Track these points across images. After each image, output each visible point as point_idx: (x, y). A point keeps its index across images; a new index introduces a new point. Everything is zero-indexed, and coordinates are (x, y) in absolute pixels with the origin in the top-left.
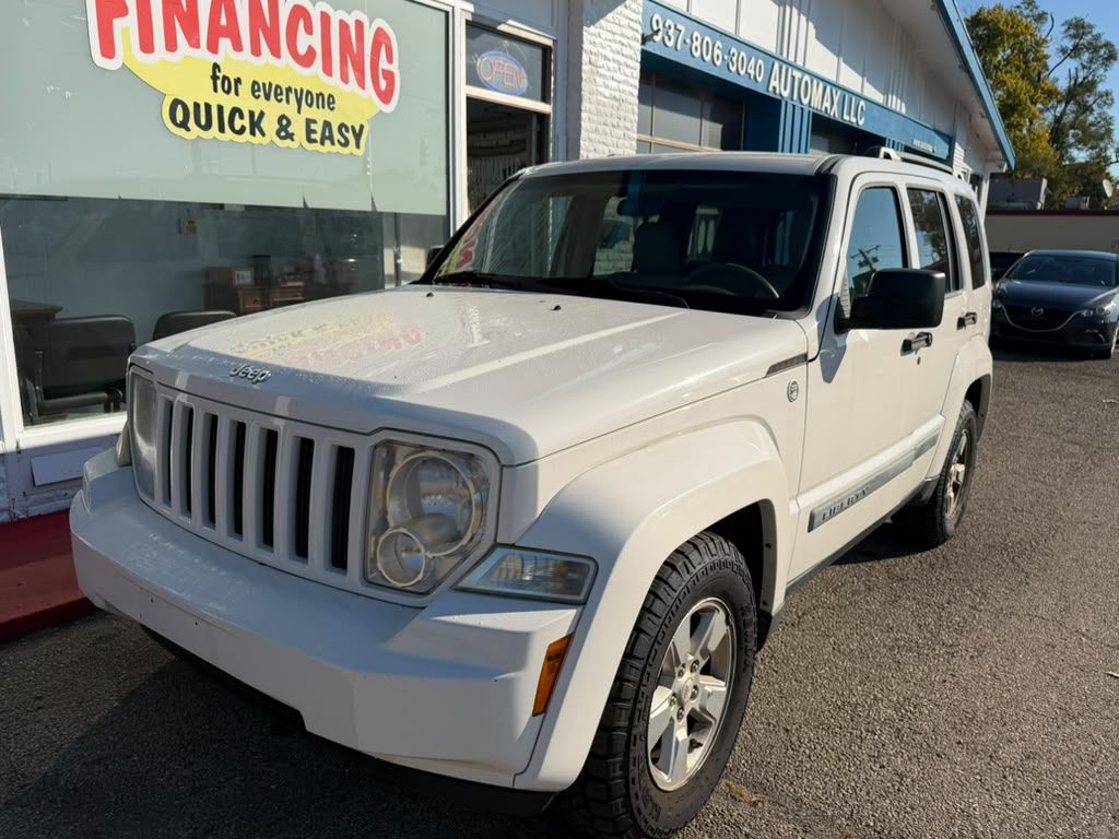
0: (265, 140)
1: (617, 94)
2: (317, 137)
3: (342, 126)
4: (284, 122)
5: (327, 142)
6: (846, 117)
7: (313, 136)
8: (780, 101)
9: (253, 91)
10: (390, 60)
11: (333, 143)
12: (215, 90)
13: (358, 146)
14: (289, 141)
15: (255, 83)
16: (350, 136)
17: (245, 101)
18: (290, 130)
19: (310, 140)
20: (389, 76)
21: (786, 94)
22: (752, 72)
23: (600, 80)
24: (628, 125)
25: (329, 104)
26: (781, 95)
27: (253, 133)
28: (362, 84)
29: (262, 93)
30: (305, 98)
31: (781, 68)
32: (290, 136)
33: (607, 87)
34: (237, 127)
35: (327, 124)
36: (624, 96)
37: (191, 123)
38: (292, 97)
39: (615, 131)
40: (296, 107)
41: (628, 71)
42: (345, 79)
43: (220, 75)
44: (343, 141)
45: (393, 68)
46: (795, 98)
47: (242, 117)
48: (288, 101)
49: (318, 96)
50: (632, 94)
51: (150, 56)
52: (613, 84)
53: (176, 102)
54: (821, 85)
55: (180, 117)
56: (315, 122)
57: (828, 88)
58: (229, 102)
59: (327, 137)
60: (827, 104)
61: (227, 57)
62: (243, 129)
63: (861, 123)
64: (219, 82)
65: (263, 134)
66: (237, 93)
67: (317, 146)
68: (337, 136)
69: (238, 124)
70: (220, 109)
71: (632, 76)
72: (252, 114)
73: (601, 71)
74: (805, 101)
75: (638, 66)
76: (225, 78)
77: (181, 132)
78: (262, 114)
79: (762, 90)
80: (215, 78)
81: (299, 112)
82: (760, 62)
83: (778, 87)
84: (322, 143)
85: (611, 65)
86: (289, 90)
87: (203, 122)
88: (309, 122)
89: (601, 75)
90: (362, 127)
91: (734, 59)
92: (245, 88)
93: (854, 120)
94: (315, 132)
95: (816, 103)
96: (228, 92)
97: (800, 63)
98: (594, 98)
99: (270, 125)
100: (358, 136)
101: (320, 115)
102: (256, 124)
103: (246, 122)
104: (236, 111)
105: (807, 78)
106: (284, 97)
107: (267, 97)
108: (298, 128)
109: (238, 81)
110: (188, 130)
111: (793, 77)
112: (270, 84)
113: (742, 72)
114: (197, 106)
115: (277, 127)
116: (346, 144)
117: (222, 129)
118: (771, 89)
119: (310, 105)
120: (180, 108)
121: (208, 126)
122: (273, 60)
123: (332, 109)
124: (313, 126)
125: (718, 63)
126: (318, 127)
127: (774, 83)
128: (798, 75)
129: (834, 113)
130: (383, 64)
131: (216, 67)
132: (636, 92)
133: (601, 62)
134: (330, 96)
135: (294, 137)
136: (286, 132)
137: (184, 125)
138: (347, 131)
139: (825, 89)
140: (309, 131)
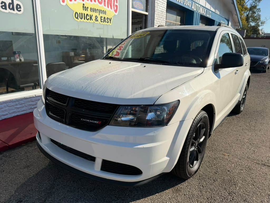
0: (93, 22)
1: (162, 10)
2: (102, 21)
3: (107, 18)
4: (96, 17)
5: (105, 22)
6: (207, 15)
7: (102, 20)
8: (194, 12)
9: (91, 10)
10: (117, 3)
11: (106, 22)
12: (83, 10)
13: (110, 23)
14: (97, 22)
15: (91, 8)
16: (109, 20)
17: (89, 12)
18: (97, 19)
19: (101, 22)
20: (117, 6)
21: (195, 10)
22: (188, 4)
23: (159, 7)
24: (164, 17)
25: (105, 13)
26: (194, 10)
27: (90, 20)
28: (111, 8)
29: (92, 11)
30: (101, 11)
31: (194, 3)
32: (97, 21)
33: (160, 8)
34: (87, 19)
35: (105, 18)
36: (163, 11)
37: (79, 18)
38: (98, 11)
39: (161, 19)
40: (99, 14)
41: (164, 5)
42: (108, 7)
43: (84, 6)
44: (107, 22)
45: (117, 4)
46: (197, 11)
47: (88, 16)
48: (97, 12)
49: (103, 11)
50: (165, 10)
51: (71, 2)
52: (161, 8)
53: (76, 13)
54: (202, 8)
55: (77, 16)
56: (102, 17)
57: (204, 8)
58: (86, 12)
59: (105, 21)
60: (203, 12)
61: (86, 2)
62: (89, 19)
63: (210, 17)
64: (84, 8)
65: (92, 20)
66: (87, 11)
67: (102, 23)
68: (106, 20)
69: (88, 18)
70: (84, 14)
71: (165, 6)
72: (90, 15)
73: (159, 5)
74: (199, 11)
75: (166, 3)
76: (85, 7)
77: (77, 19)
78: (92, 15)
79: (190, 9)
80: (83, 7)
81: (99, 15)
82: (190, 2)
83: (194, 8)
84: (104, 22)
85: (161, 3)
86: (97, 10)
87: (81, 17)
88: (101, 17)
89: (159, 6)
90: (111, 18)
91: (185, 2)
92: (89, 9)
93: (209, 16)
94: (102, 19)
95: (201, 12)
96: (86, 10)
97: (198, 2)
98: (157, 11)
99: (94, 18)
100: (110, 20)
101: (103, 15)
102: (91, 18)
103: (89, 17)
104: (87, 15)
105: (199, 6)
106: (96, 11)
107: (93, 12)
108: (99, 19)
109: (88, 8)
110: (78, 19)
111: (197, 6)
112: (94, 8)
113: (186, 5)
114: (80, 13)
115: (95, 18)
116: (108, 22)
117: (84, 19)
118: (192, 9)
119: (101, 13)
120: (77, 14)
121: (82, 19)
122: (94, 3)
123: (106, 14)
124: (102, 18)
125: (182, 2)
126: (103, 18)
127: (193, 7)
128: (198, 5)
129: (205, 14)
130: (116, 4)
131: (84, 4)
132: (166, 10)
133: (159, 2)
134: (105, 11)
135: (98, 21)
136: (97, 20)
137: (77, 18)
138: (108, 19)
139: (203, 8)
140: (101, 19)
